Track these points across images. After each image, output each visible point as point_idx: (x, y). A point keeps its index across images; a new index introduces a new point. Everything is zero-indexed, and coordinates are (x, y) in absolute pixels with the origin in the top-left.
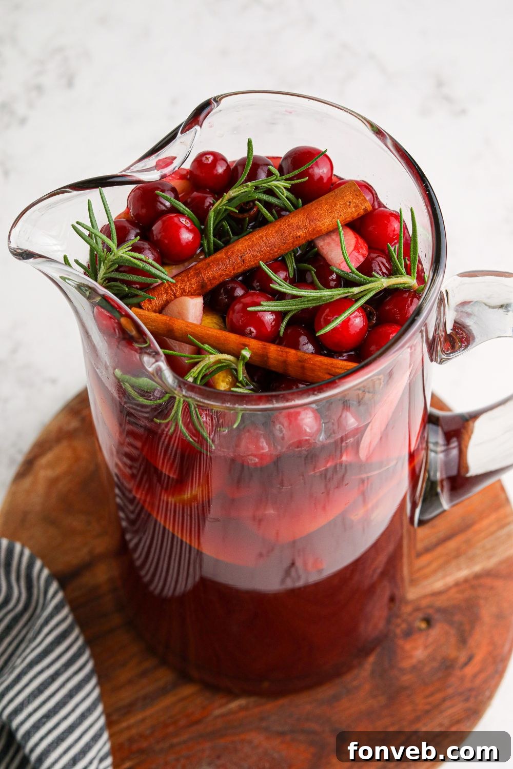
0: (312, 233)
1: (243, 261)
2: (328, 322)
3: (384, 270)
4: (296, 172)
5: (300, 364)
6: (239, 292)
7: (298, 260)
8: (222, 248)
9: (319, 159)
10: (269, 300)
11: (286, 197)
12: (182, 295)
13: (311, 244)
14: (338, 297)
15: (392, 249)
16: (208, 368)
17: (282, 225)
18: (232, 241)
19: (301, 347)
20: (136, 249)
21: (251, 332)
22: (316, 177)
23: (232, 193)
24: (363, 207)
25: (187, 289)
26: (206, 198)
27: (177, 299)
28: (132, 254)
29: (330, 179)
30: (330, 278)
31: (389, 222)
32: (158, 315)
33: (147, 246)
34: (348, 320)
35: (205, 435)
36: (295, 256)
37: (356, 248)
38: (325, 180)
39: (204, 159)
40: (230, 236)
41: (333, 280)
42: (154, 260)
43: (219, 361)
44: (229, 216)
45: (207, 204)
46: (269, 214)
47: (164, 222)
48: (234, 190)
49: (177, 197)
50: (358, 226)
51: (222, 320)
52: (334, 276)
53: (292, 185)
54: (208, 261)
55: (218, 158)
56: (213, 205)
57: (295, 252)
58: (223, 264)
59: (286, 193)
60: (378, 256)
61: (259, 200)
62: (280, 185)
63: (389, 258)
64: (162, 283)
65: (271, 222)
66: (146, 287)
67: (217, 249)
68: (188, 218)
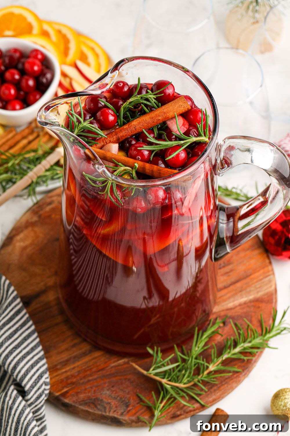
0: (165, 118)
1: (136, 129)
2: (170, 155)
3: (195, 135)
4: (159, 91)
5: (158, 171)
6: (134, 142)
7: (159, 129)
8: (126, 123)
9: (169, 86)
10: (146, 145)
11: (154, 102)
12: (109, 143)
13: (164, 123)
14: (175, 145)
15: (199, 126)
16: (121, 173)
17: (153, 114)
18: (130, 121)
19: (159, 165)
20: (91, 123)
21: (139, 158)
22: (167, 94)
23: (131, 100)
24: (187, 108)
25: (112, 140)
26: (119, 101)
27: (108, 144)
28: (90, 124)
29: (173, 94)
30: (172, 137)
31: (198, 113)
32: (100, 150)
33: (95, 122)
34: (179, 154)
35: (120, 199)
36: (157, 128)
37: (184, 125)
38: (171, 95)
39: (119, 84)
40: (130, 119)
41: (173, 138)
42: (98, 127)
43: (125, 170)
44: (129, 110)
45: (120, 104)
46: (147, 110)
47: (102, 112)
48: (132, 99)
49: (107, 101)
50: (185, 115)
51: (126, 154)
52: (174, 137)
53: (157, 97)
54: (121, 128)
55: (125, 84)
56: (122, 105)
57: (157, 126)
58: (127, 130)
59: (154, 100)
60: (193, 129)
61: (142, 103)
62: (152, 97)
63: (197, 129)
64: (101, 138)
65: (148, 113)
66: (94, 139)
67: (124, 124)
68: (112, 110)
